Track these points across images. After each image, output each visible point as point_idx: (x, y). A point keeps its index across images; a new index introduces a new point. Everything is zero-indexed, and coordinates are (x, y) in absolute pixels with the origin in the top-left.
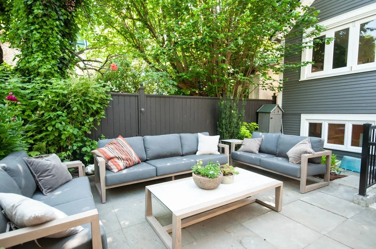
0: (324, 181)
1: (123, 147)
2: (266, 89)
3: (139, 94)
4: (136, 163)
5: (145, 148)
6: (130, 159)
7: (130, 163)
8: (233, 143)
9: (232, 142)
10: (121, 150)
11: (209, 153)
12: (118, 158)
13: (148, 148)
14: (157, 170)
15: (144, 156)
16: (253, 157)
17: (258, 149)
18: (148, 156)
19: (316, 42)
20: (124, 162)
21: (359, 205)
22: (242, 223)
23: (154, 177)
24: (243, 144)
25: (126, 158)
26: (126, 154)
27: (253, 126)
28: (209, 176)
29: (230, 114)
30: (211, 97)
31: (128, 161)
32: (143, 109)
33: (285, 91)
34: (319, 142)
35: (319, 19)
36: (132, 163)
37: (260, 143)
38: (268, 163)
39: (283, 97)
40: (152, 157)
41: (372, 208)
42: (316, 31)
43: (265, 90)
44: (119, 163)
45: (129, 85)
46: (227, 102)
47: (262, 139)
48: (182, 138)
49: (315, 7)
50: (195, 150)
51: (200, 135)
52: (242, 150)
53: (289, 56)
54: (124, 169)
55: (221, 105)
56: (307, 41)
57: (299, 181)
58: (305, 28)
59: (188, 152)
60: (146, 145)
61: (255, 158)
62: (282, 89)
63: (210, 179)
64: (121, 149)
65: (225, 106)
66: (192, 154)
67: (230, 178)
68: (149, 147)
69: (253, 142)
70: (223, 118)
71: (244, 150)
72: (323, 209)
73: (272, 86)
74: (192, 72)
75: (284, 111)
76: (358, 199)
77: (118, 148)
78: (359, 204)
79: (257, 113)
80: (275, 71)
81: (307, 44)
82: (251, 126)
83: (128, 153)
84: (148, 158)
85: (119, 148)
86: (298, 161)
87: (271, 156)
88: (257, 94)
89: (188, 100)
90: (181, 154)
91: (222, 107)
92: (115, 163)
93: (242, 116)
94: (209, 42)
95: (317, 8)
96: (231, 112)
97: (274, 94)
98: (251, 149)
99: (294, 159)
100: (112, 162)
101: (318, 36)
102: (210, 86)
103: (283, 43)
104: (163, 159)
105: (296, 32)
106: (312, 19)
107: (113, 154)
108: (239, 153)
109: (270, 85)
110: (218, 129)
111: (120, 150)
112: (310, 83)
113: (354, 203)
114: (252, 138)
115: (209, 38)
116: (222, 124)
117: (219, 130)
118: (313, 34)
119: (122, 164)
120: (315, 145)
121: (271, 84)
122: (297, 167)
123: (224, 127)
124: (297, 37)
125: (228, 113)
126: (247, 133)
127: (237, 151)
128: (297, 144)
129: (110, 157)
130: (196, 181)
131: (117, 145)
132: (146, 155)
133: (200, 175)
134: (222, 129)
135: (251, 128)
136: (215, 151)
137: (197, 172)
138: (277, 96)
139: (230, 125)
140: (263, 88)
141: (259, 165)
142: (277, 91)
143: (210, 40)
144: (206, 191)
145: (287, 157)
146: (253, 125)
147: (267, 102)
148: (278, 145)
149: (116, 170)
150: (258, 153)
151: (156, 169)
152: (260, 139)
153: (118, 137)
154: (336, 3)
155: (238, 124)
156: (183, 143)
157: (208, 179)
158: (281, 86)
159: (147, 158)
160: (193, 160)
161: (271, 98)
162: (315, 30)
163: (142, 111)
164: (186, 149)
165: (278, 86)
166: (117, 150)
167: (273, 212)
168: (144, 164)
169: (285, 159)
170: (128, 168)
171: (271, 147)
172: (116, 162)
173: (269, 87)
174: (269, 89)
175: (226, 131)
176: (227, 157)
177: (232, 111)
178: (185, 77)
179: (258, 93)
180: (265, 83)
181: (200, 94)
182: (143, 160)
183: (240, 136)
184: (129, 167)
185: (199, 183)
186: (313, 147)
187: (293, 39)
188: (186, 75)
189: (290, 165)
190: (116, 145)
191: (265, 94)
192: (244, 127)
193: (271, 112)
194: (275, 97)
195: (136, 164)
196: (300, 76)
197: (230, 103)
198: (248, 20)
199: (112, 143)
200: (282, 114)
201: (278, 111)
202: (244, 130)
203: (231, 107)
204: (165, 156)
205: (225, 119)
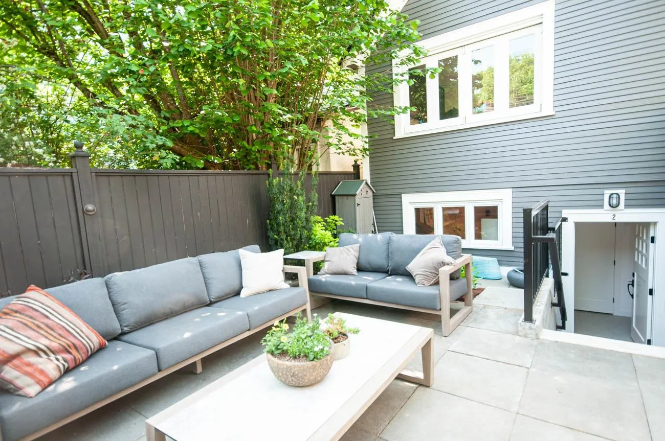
0: (465, 305)
1: (47, 317)
2: (343, 153)
3: (74, 170)
4: (95, 350)
5: (113, 305)
6: (74, 345)
7: (78, 356)
8: (308, 260)
9: (307, 258)
10: (42, 326)
11: (268, 288)
12: (37, 352)
13: (124, 304)
14: (161, 357)
15: (115, 326)
16: (353, 283)
17: (356, 267)
18: (125, 324)
19: (416, 74)
20: (57, 360)
21: (527, 339)
22: (380, 436)
23: (154, 375)
24: (327, 259)
25: (64, 347)
26: (60, 335)
27: (334, 222)
28: (312, 357)
29: (292, 203)
30: (249, 172)
31: (70, 353)
32: (90, 207)
33: (374, 155)
34: (456, 243)
35: (421, 35)
36: (83, 355)
37: (357, 254)
38: (382, 291)
39: (371, 166)
40: (136, 323)
41: (544, 339)
42: (414, 55)
43: (341, 154)
44: (41, 367)
45: (36, 146)
46: (283, 180)
47: (360, 247)
48: (204, 266)
49: (409, 15)
50: (236, 286)
51: (242, 252)
52: (326, 271)
53: (375, 95)
54: (61, 377)
55: (273, 186)
56: (403, 72)
57: (440, 316)
58: (398, 49)
59: (222, 294)
60: (114, 298)
61: (356, 284)
62: (368, 153)
63: (314, 362)
64: (43, 323)
65: (281, 188)
66: (233, 296)
67: (344, 345)
68: (124, 301)
69: (345, 254)
70: (278, 212)
71: (329, 272)
72: (488, 359)
73: (352, 147)
74: (204, 118)
75: (375, 191)
76: (524, 329)
77: (29, 324)
78: (526, 336)
79: (333, 197)
80: (354, 121)
81: (403, 76)
82: (329, 222)
83: (67, 330)
84: (126, 329)
85: (34, 324)
86: (432, 280)
87: (381, 275)
88: (326, 162)
89: (202, 179)
90: (207, 302)
91: (275, 190)
92: (28, 369)
93: (313, 205)
94: (241, 55)
95: (413, 16)
96: (291, 198)
97: (356, 162)
98: (344, 268)
99: (424, 278)
100: (16, 368)
101: (417, 65)
102: (245, 147)
103: (362, 72)
104: (165, 322)
105: (384, 53)
106: (413, 33)
107: (16, 343)
108: (323, 280)
109: (350, 145)
110: (271, 234)
111: (39, 327)
112: (412, 142)
113: (519, 336)
114: (340, 244)
115: (241, 46)
116: (278, 224)
117: (273, 236)
118: (410, 60)
119: (50, 366)
120: (451, 249)
121: (351, 143)
122: (433, 291)
123: (282, 229)
124: (385, 64)
125: (287, 201)
126: (327, 237)
127: (317, 274)
128: (424, 250)
129: (6, 355)
130: (281, 374)
131: (27, 316)
132: (119, 321)
133: (288, 358)
134: (279, 233)
135: (329, 226)
136: (280, 283)
137: (279, 351)
138: (360, 164)
139: (294, 224)
140: (339, 151)
141: (365, 297)
142: (360, 157)
143: (245, 52)
144: (307, 392)
145: (409, 276)
146: (333, 220)
147: (346, 176)
148: (390, 255)
149: (32, 389)
150: (356, 273)
151: (157, 355)
152: (356, 246)
153: (24, 292)
154: (475, 4)
155: (307, 220)
156: (207, 276)
157: (309, 364)
158: (367, 146)
159: (122, 329)
160: (240, 313)
161: (351, 170)
162: (412, 53)
163: (87, 211)
164: (217, 289)
165: (361, 148)
166: (31, 328)
167: (421, 388)
168: (119, 346)
169: (406, 279)
170: (72, 373)
171: (378, 259)
172: (29, 365)
173: (348, 149)
174: (348, 153)
175: (287, 237)
176: (305, 291)
177: (295, 197)
178: (191, 129)
179: (328, 160)
180: (341, 143)
181: (224, 167)
182: (113, 337)
183: (314, 244)
184: (74, 368)
185: (290, 376)
186: (448, 253)
187: (378, 66)
188: (191, 124)
189: (419, 289)
190: (23, 314)
191: (339, 163)
192: (319, 226)
193: (357, 193)
194: (356, 167)
195: (93, 354)
196: (394, 130)
197: (289, 182)
198: (317, 18)
199: (5, 310)
200: (373, 195)
201: (367, 192)
202: (320, 232)
203: (291, 190)
204: (169, 315)
205: (284, 214)
